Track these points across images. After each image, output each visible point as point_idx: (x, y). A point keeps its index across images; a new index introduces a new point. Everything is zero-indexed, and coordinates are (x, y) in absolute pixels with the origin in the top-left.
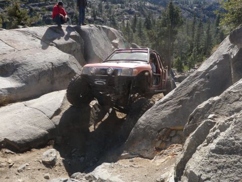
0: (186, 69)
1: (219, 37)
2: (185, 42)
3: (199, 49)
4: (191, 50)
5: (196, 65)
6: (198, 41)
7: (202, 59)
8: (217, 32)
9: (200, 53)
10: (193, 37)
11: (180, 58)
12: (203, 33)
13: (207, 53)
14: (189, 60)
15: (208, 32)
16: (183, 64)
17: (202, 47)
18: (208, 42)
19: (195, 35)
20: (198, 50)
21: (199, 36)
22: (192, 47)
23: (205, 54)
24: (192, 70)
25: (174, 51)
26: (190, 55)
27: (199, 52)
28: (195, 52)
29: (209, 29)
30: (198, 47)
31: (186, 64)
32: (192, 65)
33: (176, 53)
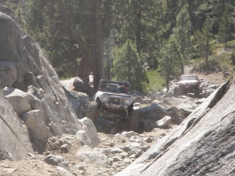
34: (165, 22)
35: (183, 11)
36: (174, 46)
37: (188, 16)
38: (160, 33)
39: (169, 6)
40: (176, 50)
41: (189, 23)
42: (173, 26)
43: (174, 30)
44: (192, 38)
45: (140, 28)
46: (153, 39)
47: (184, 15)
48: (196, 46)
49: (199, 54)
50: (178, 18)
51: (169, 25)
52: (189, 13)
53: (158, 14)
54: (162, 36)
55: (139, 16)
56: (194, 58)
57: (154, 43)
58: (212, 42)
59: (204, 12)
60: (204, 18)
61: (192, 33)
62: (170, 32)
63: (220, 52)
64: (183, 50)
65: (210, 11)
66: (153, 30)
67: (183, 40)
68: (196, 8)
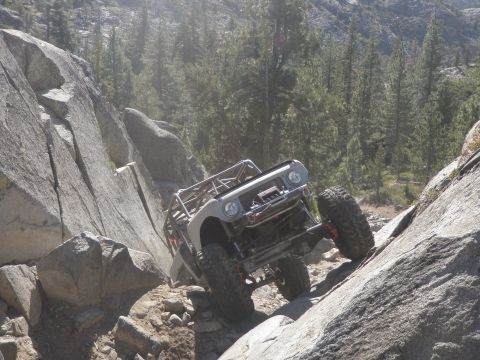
1: (437, 105)
2: (322, 114)
3: (369, 142)
4: (341, 146)
5: (358, 200)
6: (365, 112)
7: (380, 177)
8: (428, 89)
9: (373, 156)
10: (348, 98)
12: (380, 89)
13: (395, 157)
14: (334, 179)
15: (398, 87)
17: (376, 136)
18: (398, 121)
19: (355, 93)
20: (364, 147)
21: (366, 97)
22: (344, 133)
23: (387, 161)
25: (282, 148)
26: (336, 164)
27: (370, 152)
28: (354, 151)
29: (402, 76)
30: (365, 134)
34: (335, 150)
35: (354, 139)
36: (344, 177)
37: (359, 144)
38: (330, 161)
39: (340, 134)
40: (345, 180)
41: (361, 152)
42: (344, 154)
43: (344, 159)
44: (363, 167)
45: (310, 155)
46: (322, 167)
47: (355, 143)
48: (366, 177)
49: (369, 185)
50: (349, 145)
51: (339, 153)
52: (361, 141)
53: (328, 142)
54: (331, 165)
55: (309, 142)
56: (365, 188)
57: (323, 171)
58: (385, 172)
59: (377, 141)
60: (377, 148)
61: (362, 162)
62: (340, 161)
63: (392, 184)
64: (352, 180)
65: (382, 140)
66: (323, 158)
67: (354, 169)
68: (368, 136)
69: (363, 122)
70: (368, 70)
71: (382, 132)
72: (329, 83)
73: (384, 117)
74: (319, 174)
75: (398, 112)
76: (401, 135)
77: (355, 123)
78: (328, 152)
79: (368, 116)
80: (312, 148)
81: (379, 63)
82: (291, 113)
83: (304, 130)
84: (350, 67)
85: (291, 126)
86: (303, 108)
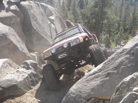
0: (113, 45)
3: (126, 28)
4: (118, 29)
5: (122, 42)
6: (125, 21)
7: (128, 37)
9: (126, 32)
10: (121, 18)
11: (108, 36)
12: (129, 15)
13: (132, 32)
14: (116, 37)
15: (133, 14)
16: (111, 41)
17: (128, 26)
18: (133, 23)
19: (123, 16)
20: (124, 29)
21: (125, 17)
22: (119, 26)
23: (130, 33)
24: (118, 46)
25: (103, 29)
26: (117, 33)
27: (125, 30)
29: (135, 12)
30: (124, 26)
31: (113, 41)
32: (119, 42)
33: (104, 31)
35: (122, 27)
36: (119, 36)
37: (123, 29)
38: (115, 33)
40: (119, 37)
41: (123, 31)
42: (119, 31)
43: (119, 32)
44: (124, 34)
45: (110, 31)
46: (113, 34)
47: (122, 28)
48: (124, 37)
49: (125, 39)
50: (120, 29)
51: (118, 31)
52: (123, 28)
53: (115, 28)
54: (116, 34)
55: (110, 28)
56: (124, 40)
57: (113, 35)
58: (129, 36)
59: (128, 28)
61: (124, 33)
62: (118, 33)
64: (121, 37)
65: (129, 28)
66: (114, 32)
67: (121, 35)
68: (125, 27)
69: (124, 23)
70: (126, 10)
71: (129, 26)
72: (116, 13)
73: (130, 22)
74: (113, 36)
75: (133, 20)
76: (134, 26)
77: (122, 23)
78: (115, 30)
79: (126, 22)
80: (111, 29)
81: (129, 8)
82: (106, 21)
83: (109, 25)
84: (122, 9)
85: (106, 24)
86: (109, 20)
